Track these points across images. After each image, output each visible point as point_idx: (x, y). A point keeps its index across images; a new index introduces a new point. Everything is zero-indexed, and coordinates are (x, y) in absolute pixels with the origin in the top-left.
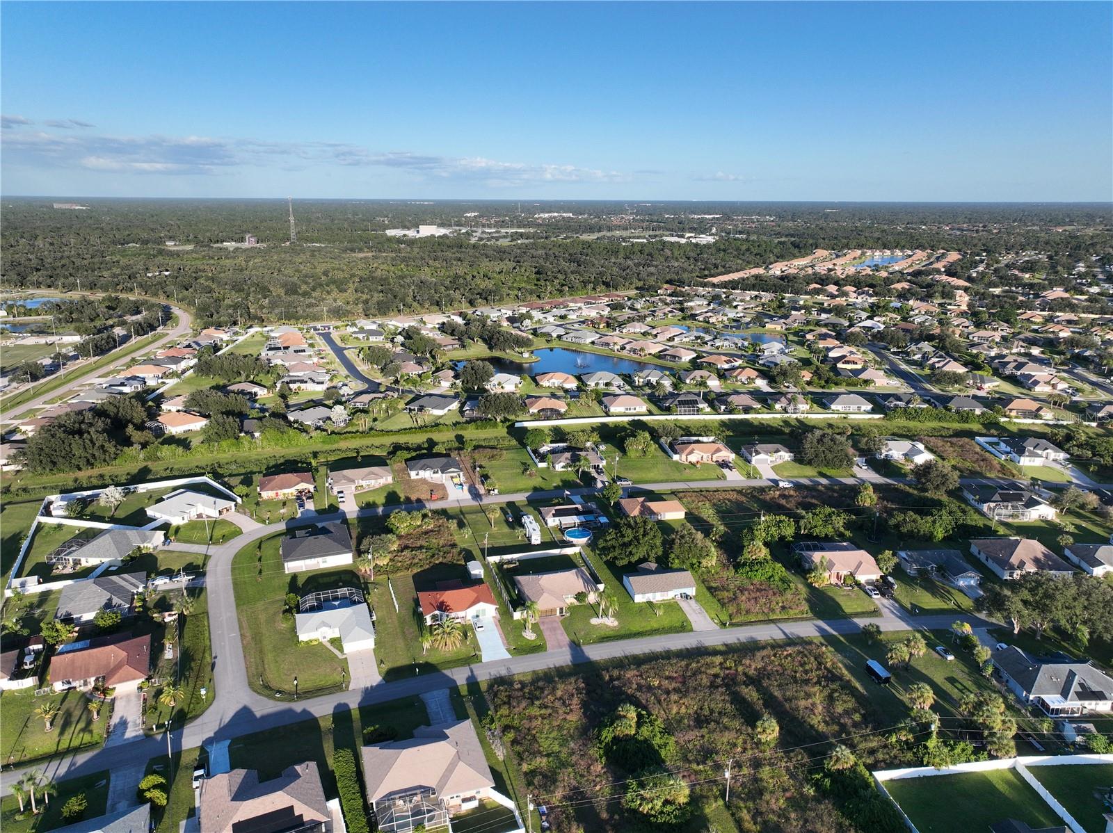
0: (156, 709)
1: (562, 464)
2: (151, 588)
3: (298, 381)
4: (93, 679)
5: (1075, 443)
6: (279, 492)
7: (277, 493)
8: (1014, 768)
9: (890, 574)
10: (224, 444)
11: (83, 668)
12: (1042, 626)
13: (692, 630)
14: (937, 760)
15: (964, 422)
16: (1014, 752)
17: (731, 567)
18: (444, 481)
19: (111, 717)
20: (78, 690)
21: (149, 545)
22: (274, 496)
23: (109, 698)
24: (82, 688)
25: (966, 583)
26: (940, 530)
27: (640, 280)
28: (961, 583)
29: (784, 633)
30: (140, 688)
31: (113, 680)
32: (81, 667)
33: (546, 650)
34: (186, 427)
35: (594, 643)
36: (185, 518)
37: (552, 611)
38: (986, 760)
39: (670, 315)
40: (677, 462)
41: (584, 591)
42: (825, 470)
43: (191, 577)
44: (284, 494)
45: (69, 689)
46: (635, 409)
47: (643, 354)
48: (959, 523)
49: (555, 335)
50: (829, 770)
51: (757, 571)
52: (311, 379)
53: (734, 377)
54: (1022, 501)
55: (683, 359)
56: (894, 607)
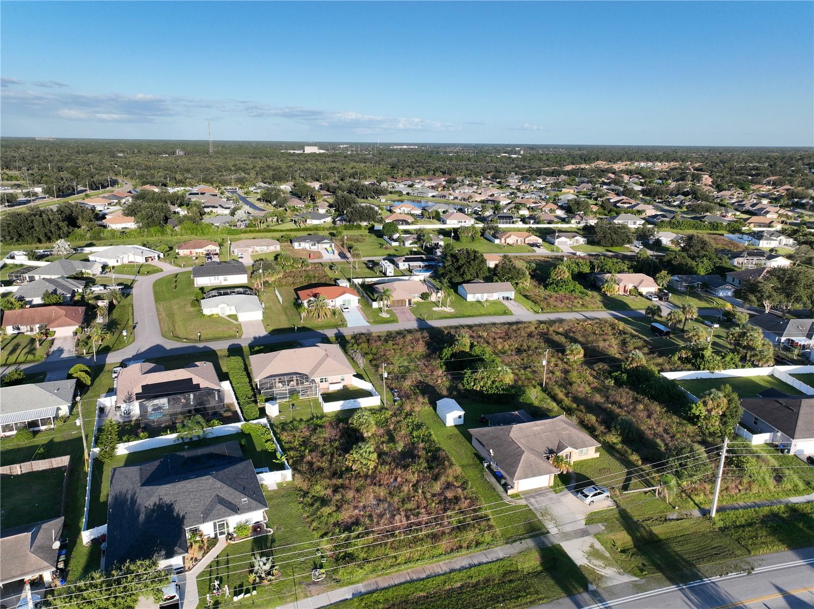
0: (87, 343)
1: (410, 242)
2: (88, 291)
3: (211, 206)
4: (38, 326)
5: (800, 234)
6: (193, 250)
7: (191, 252)
8: (772, 375)
9: (665, 288)
10: (152, 230)
11: (30, 319)
12: (787, 307)
13: (512, 314)
14: (711, 365)
15: (715, 229)
16: (771, 363)
17: (542, 287)
18: (320, 250)
19: (51, 347)
20: (26, 334)
21: (89, 271)
22: (189, 254)
23: (49, 338)
24: (29, 333)
25: (725, 294)
26: (702, 270)
27: (467, 170)
28: (721, 294)
29: (585, 316)
30: (75, 333)
31: (53, 324)
32: (28, 318)
33: (398, 322)
34: (124, 225)
35: (435, 319)
36: (119, 261)
37: (403, 302)
38: (750, 367)
39: (490, 185)
40: (498, 245)
41: (428, 292)
42: (610, 249)
43: (121, 287)
44: (196, 253)
45: (19, 333)
46: (465, 222)
47: (470, 201)
48: (717, 265)
49: (404, 192)
50: (625, 369)
51: (562, 286)
52: (220, 205)
53: (539, 209)
54: (764, 256)
55: (501, 203)
56: (669, 305)
